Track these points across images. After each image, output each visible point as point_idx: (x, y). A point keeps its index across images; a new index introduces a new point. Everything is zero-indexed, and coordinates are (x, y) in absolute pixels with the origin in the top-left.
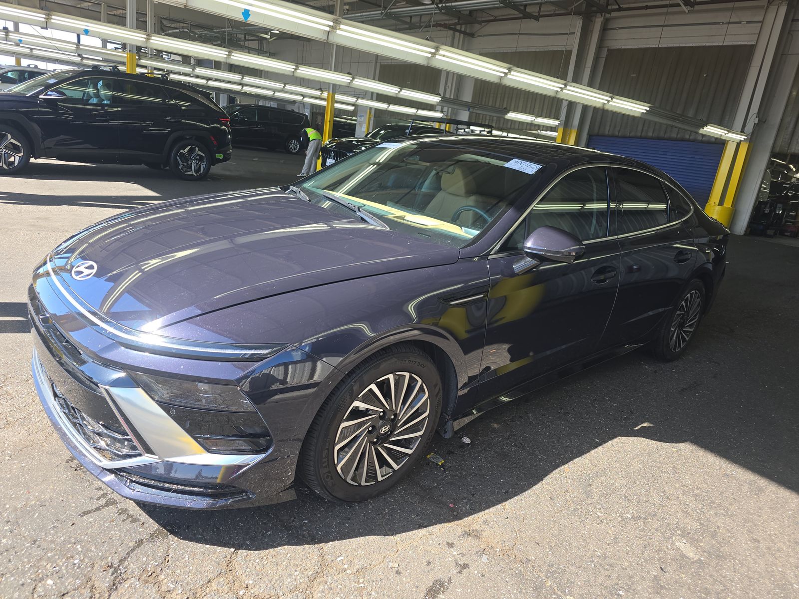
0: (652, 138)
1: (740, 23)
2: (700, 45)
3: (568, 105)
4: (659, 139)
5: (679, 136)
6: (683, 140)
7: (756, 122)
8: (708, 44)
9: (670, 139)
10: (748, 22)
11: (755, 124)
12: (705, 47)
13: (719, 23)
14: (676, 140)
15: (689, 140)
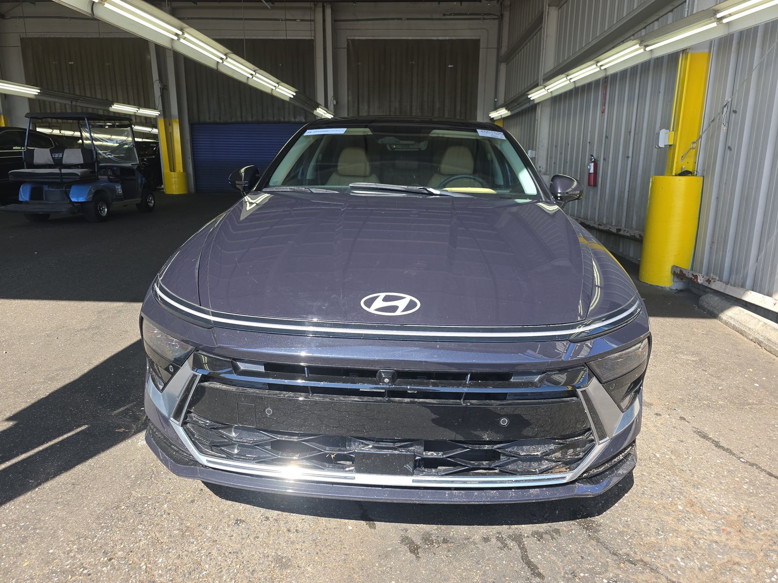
0: (252, 123)
1: (295, 20)
2: (269, 38)
3: (161, 95)
4: (258, 123)
5: (275, 119)
6: (280, 122)
7: (335, 103)
8: (275, 38)
9: (268, 122)
10: (302, 20)
11: (334, 105)
12: (272, 39)
13: (278, 20)
14: (274, 123)
15: (284, 122)
